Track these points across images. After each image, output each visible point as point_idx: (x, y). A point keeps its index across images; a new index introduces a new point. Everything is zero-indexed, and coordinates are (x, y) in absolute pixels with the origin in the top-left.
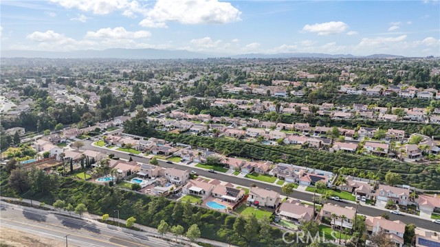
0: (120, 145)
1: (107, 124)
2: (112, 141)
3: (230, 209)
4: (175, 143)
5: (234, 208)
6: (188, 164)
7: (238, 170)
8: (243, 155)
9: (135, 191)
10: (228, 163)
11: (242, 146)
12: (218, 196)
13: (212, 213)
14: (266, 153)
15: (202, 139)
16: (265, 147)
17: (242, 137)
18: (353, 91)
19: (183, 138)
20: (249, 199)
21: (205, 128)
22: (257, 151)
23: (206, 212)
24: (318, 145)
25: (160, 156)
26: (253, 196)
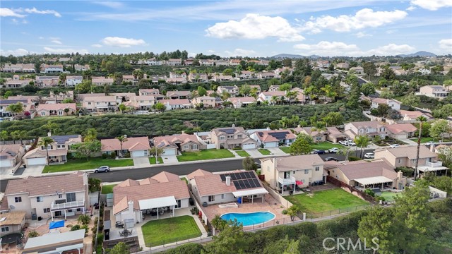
14: (157, 125)
26: (285, 173)
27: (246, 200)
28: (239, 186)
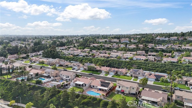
0: (38, 63)
1: (34, 54)
2: (34, 60)
3: (104, 96)
4: (70, 61)
5: (106, 95)
6: (76, 71)
7: (107, 73)
8: (109, 66)
9: (38, 85)
10: (101, 69)
11: (109, 61)
12: (95, 87)
13: (90, 98)
14: (123, 65)
15: (86, 59)
16: (122, 62)
17: (108, 57)
18: (163, 39)
19: (75, 58)
20: (117, 88)
21: (87, 54)
22: (118, 64)
23: (86, 98)
24: (153, 60)
25: (60, 67)
26: (119, 86)
27: (100, 89)
28: (102, 85)
